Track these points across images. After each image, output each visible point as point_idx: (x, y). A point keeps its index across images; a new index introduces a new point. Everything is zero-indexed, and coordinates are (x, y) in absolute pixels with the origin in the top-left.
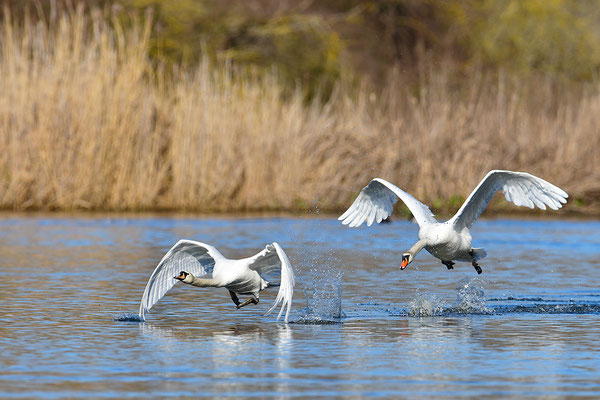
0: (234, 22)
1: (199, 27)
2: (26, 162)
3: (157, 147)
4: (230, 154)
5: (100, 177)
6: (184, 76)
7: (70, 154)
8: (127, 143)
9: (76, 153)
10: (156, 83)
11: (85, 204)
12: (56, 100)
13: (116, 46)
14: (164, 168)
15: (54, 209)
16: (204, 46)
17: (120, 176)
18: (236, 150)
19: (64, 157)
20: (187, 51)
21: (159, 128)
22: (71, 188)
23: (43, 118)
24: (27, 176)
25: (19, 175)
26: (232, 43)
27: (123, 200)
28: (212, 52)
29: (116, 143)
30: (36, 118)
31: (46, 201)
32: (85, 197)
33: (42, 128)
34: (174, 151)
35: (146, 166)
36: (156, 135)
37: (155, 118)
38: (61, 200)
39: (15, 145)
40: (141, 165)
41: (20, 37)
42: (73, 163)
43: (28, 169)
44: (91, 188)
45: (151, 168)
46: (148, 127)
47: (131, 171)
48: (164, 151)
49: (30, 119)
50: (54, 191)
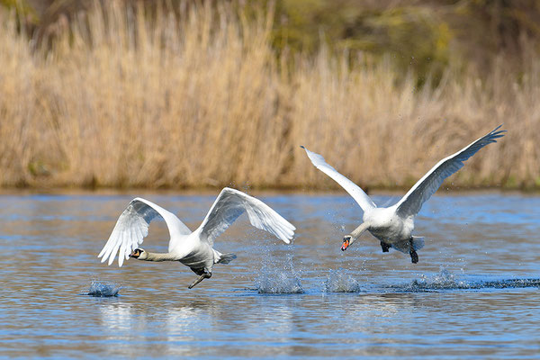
0: (351, 14)
1: (319, 18)
2: (159, 143)
3: (280, 130)
4: (347, 136)
5: (227, 158)
6: (305, 63)
7: (199, 137)
8: (252, 126)
9: (205, 135)
10: (279, 71)
11: (213, 182)
12: (186, 85)
13: (241, 35)
14: (286, 149)
15: (185, 187)
16: (322, 36)
17: (246, 158)
18: (352, 131)
19: (193, 139)
20: (307, 40)
21: (281, 112)
22: (200, 167)
23: (174, 103)
24: (159, 157)
25: (152, 157)
26: (349, 33)
27: (248, 178)
28: (331, 42)
29: (242, 126)
30: (168, 104)
31: (177, 179)
32: (214, 176)
33: (174, 112)
34: (295, 133)
35: (270, 147)
36: (279, 119)
37: (277, 103)
38: (191, 178)
39: (148, 127)
40: (265, 146)
41: (152, 27)
42: (202, 144)
43: (161, 150)
44: (219, 167)
45: (274, 150)
46: (271, 110)
47: (256, 152)
48: (286, 133)
49: (162, 103)
50: (185, 171)
